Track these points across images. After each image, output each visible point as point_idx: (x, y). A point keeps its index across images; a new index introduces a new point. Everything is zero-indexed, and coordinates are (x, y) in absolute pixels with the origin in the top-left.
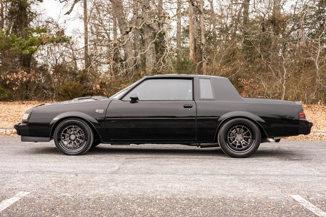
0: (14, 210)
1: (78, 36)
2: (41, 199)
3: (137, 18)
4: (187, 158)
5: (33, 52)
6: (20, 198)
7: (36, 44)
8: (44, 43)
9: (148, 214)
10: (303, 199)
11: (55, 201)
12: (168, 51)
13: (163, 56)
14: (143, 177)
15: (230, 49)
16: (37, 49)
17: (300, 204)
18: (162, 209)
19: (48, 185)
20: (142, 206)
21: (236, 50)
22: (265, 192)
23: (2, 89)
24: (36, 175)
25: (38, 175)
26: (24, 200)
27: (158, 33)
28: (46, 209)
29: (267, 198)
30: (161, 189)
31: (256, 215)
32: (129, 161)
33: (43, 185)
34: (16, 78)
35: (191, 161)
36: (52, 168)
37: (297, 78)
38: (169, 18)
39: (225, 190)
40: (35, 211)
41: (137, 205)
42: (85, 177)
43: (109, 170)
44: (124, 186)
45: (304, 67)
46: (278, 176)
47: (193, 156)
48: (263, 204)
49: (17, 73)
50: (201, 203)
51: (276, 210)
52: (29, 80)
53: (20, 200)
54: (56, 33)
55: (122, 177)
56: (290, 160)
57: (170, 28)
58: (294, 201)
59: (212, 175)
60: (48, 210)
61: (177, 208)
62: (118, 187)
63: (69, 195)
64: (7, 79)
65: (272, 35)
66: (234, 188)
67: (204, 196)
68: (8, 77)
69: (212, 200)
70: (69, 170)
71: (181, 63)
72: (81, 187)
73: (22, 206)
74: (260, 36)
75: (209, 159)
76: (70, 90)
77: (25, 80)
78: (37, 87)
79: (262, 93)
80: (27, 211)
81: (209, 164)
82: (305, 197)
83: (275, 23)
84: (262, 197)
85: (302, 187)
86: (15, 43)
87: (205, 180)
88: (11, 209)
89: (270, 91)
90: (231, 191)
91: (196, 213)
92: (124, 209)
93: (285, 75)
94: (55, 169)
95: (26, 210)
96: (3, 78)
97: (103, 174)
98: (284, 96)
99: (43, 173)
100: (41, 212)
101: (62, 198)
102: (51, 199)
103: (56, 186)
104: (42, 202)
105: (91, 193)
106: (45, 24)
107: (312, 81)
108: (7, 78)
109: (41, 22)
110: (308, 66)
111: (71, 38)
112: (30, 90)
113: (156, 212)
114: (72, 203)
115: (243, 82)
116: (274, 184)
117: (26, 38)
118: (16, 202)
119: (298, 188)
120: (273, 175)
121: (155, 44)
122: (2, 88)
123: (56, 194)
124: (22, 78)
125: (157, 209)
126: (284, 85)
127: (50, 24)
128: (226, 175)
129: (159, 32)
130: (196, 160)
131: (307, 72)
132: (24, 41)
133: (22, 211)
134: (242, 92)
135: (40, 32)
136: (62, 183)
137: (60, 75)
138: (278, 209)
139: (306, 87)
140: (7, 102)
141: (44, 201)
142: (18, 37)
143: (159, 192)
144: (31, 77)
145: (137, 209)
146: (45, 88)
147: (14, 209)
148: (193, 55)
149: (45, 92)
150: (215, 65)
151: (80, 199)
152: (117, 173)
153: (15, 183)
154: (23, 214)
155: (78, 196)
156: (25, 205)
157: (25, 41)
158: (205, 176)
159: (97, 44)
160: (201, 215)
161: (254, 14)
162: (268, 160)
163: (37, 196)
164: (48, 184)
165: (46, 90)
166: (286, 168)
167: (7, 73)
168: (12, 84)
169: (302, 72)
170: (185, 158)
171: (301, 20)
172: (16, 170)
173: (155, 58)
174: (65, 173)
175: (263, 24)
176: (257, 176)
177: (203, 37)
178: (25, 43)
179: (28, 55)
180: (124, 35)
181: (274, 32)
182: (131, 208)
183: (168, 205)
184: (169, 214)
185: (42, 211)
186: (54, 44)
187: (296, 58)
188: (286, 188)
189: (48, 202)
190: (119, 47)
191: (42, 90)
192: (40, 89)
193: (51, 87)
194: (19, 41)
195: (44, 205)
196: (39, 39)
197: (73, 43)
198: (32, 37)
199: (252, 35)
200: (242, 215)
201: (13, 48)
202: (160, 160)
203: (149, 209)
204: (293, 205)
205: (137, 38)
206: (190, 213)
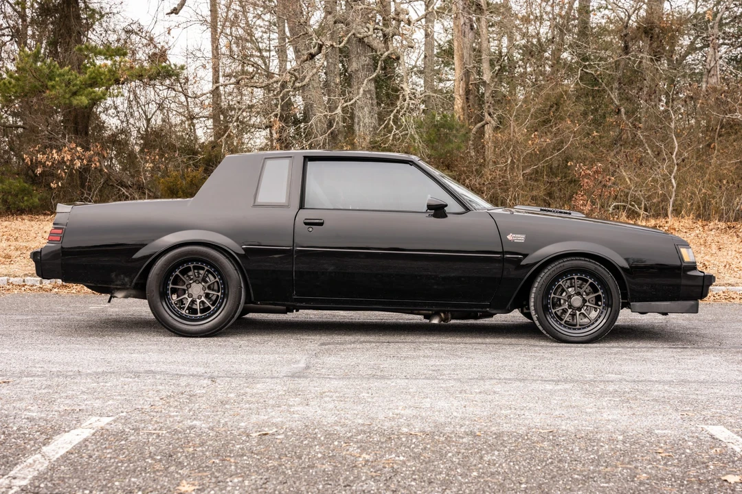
0: (83, 457)
1: (198, 63)
2: (141, 434)
3: (335, 23)
4: (459, 343)
5: (95, 101)
6: (94, 431)
7: (103, 83)
8: (122, 79)
9: (385, 468)
10: (733, 434)
11: (172, 437)
12: (408, 99)
13: (395, 111)
14: (364, 385)
15: (549, 94)
16: (104, 95)
17: (726, 447)
18: (417, 457)
19: (152, 403)
20: (369, 448)
21: (561, 96)
22: (643, 418)
23: (27, 185)
24: (122, 379)
25: (126, 379)
26: (102, 435)
27: (383, 56)
28: (155, 455)
29: (650, 432)
30: (408, 412)
31: (630, 469)
32: (329, 349)
33: (141, 402)
34: (59, 162)
35: (469, 351)
36: (155, 364)
37: (703, 161)
38: (409, 23)
39: (554, 414)
40: (129, 460)
41: (358, 448)
42: (234, 385)
43: (285, 370)
44: (325, 405)
45: (720, 136)
46: (670, 383)
47: (472, 338)
48: (643, 446)
49: (59, 150)
50: (501, 444)
51: (674, 460)
52: (87, 165)
53: (93, 435)
54: (149, 57)
55: (316, 384)
56: (694, 348)
57: (410, 45)
58: (712, 440)
59: (520, 380)
60: (159, 457)
61: (450, 455)
62: (310, 408)
63: (203, 425)
64: (37, 163)
65: (646, 63)
66: (575, 409)
67: (506, 428)
68: (39, 159)
69: (526, 438)
70: (194, 370)
71: (435, 126)
72: (227, 406)
73: (99, 448)
74: (619, 65)
75: (509, 344)
76: (181, 188)
77: (79, 165)
78: (106, 182)
79: (621, 196)
80: (112, 460)
81: (511, 357)
82: (736, 430)
83: (652, 34)
84: (640, 431)
85: (727, 409)
86: (55, 80)
87: (505, 391)
88: (76, 455)
89: (641, 191)
90: (567, 416)
91: (494, 465)
92: (329, 457)
93: (676, 156)
94: (164, 368)
95: (111, 458)
96: (28, 160)
97: (272, 378)
98: (674, 203)
99: (137, 375)
100: (145, 462)
101: (188, 431)
102: (163, 434)
103: (171, 404)
104: (144, 439)
105: (252, 421)
106: (123, 36)
107: (737, 168)
108: (36, 160)
109: (114, 31)
110: (728, 133)
111: (182, 68)
112: (90, 189)
113: (404, 462)
114: (211, 442)
115: (578, 170)
116: (665, 401)
117: (81, 68)
118: (86, 440)
119: (718, 411)
120: (659, 382)
121: (375, 83)
122: (25, 184)
123: (173, 422)
124: (72, 161)
125: (404, 457)
126: (674, 178)
127: (133, 37)
128: (553, 381)
129: (386, 54)
130: (479, 347)
131: (727, 147)
132: (76, 76)
133: (100, 459)
134: (577, 194)
135: (111, 56)
136: (184, 399)
137: (158, 154)
138: (677, 457)
139: (725, 182)
140: (38, 215)
141: (148, 439)
142: (62, 65)
143: (405, 418)
144: (91, 158)
145: (358, 455)
146: (123, 184)
147: (84, 455)
148: (463, 108)
149: (124, 193)
150: (514, 131)
151: (229, 432)
152: (304, 377)
153: (77, 398)
154: (104, 465)
155: (222, 426)
156: (107, 446)
157: (78, 75)
158: (505, 383)
159: (242, 83)
160: (506, 470)
161: (603, 13)
162: (645, 347)
163: (131, 427)
164: (152, 400)
165: (126, 187)
166: (686, 366)
167: (37, 148)
168: (49, 174)
169: (714, 148)
170: (456, 343)
171: (712, 28)
172: (76, 369)
173: (376, 115)
174: (187, 376)
175: (626, 35)
176: (624, 382)
177: (485, 66)
178: (78, 79)
179: (86, 107)
180: (304, 61)
181: (650, 55)
182: (345, 455)
183: (429, 446)
184: (432, 468)
185: (147, 460)
186: (145, 84)
187: (700, 114)
188: (691, 409)
189: (158, 440)
190: (294, 89)
191: (117, 188)
192: (112, 185)
193: (138, 181)
194: (64, 76)
195: (149, 447)
196: (110, 71)
197: (187, 79)
198: (95, 66)
199: (599, 61)
200: (597, 469)
201: (51, 91)
202: (400, 348)
203: (387, 456)
204: (711, 448)
205: (332, 69)
206: (480, 466)
